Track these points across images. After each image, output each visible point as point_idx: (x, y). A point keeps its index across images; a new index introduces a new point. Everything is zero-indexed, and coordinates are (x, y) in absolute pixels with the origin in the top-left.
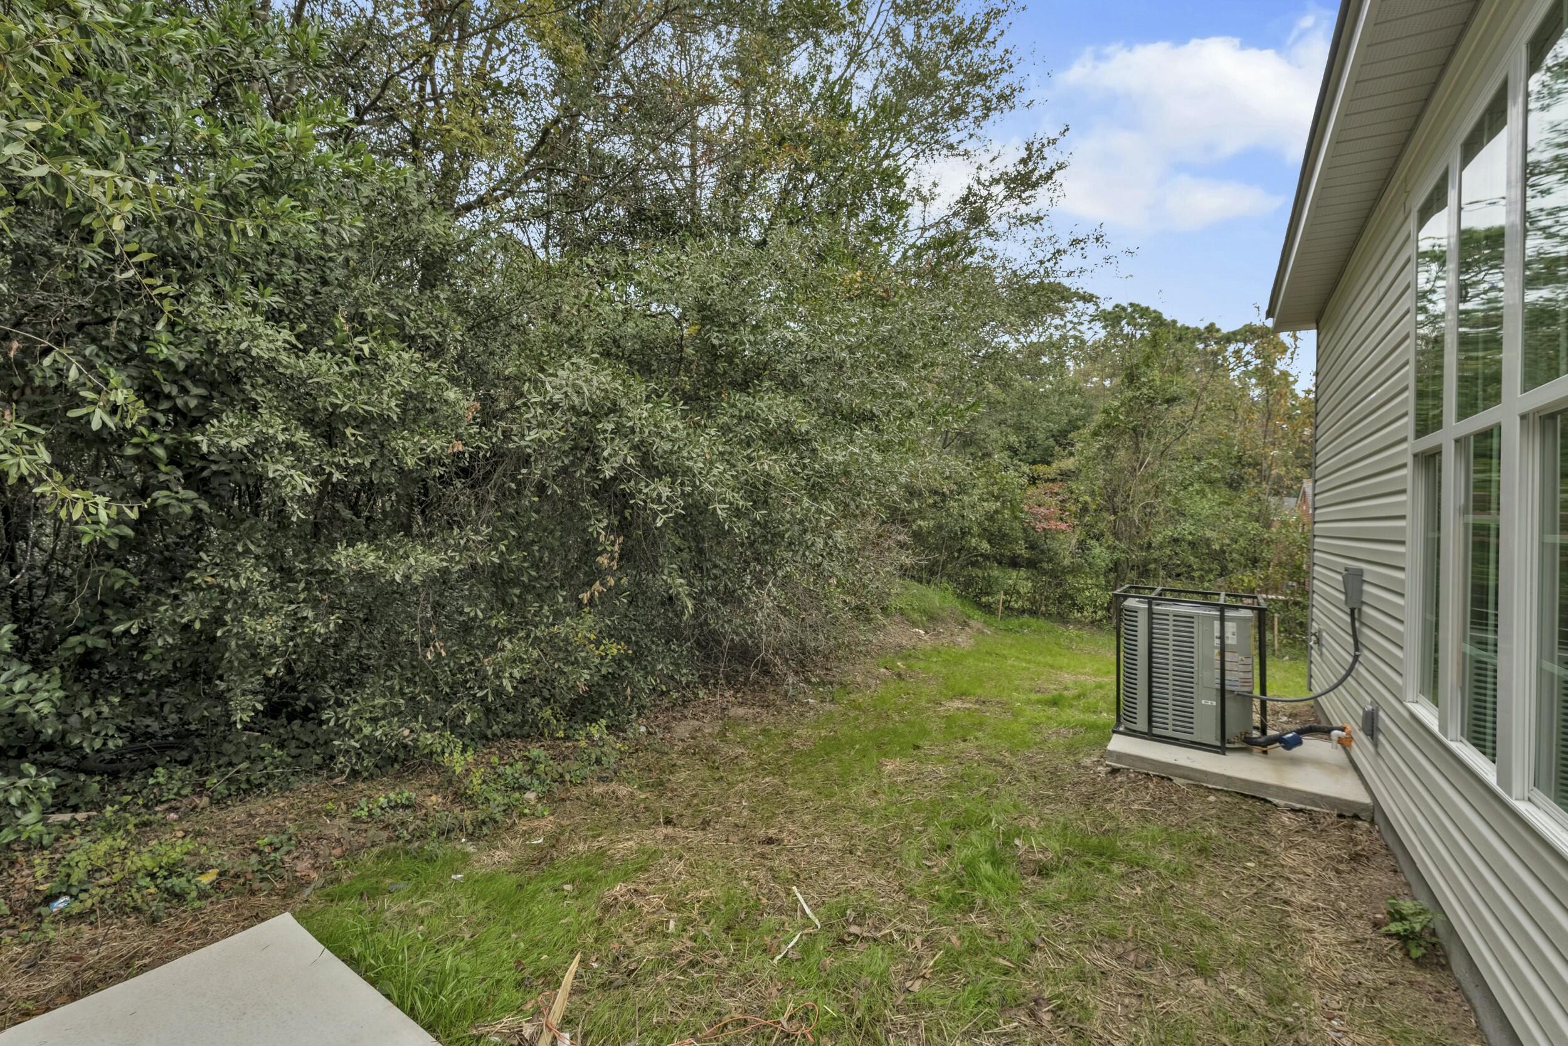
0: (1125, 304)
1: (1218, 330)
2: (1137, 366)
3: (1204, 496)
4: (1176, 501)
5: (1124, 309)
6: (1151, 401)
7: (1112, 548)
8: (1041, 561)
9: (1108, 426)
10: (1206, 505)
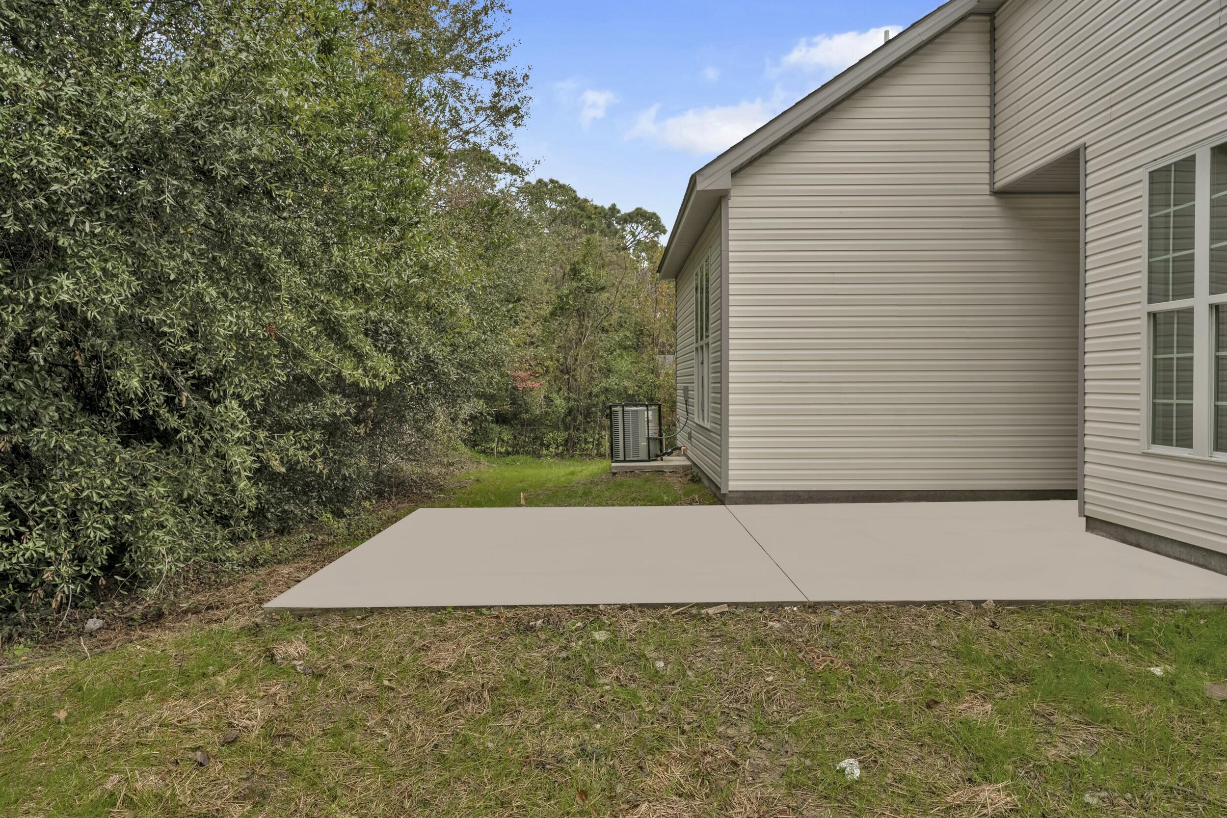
0: (546, 180)
1: (619, 211)
2: (578, 262)
3: (623, 358)
4: (606, 363)
5: (546, 185)
6: (588, 291)
7: (568, 399)
8: (520, 413)
9: (562, 308)
10: (623, 364)
